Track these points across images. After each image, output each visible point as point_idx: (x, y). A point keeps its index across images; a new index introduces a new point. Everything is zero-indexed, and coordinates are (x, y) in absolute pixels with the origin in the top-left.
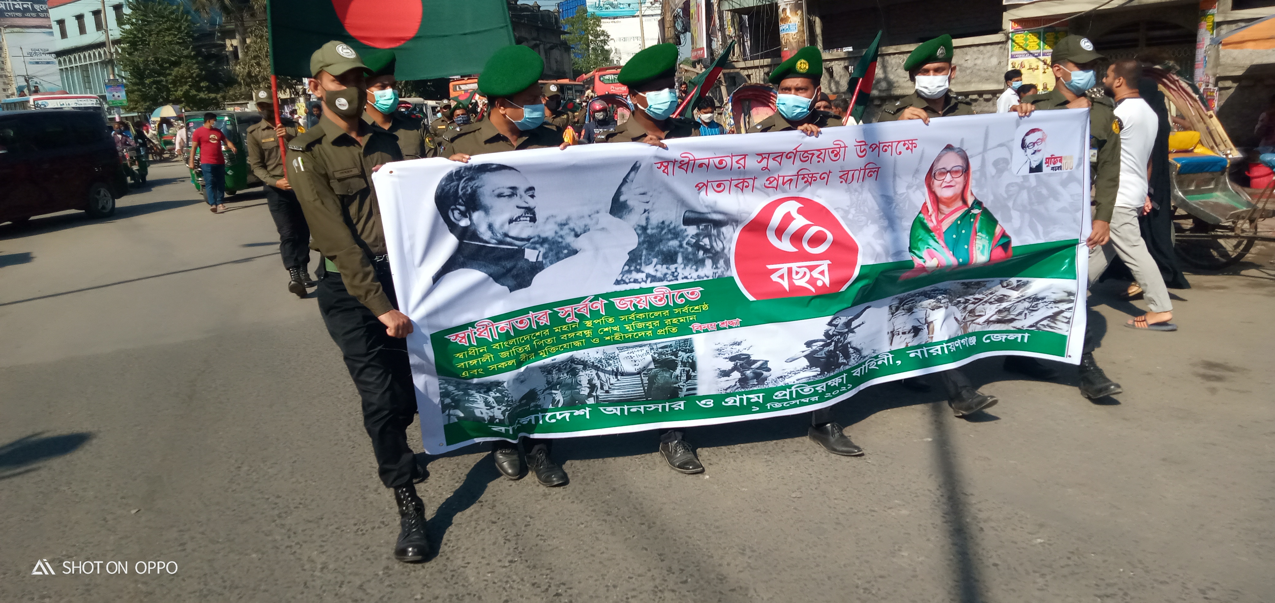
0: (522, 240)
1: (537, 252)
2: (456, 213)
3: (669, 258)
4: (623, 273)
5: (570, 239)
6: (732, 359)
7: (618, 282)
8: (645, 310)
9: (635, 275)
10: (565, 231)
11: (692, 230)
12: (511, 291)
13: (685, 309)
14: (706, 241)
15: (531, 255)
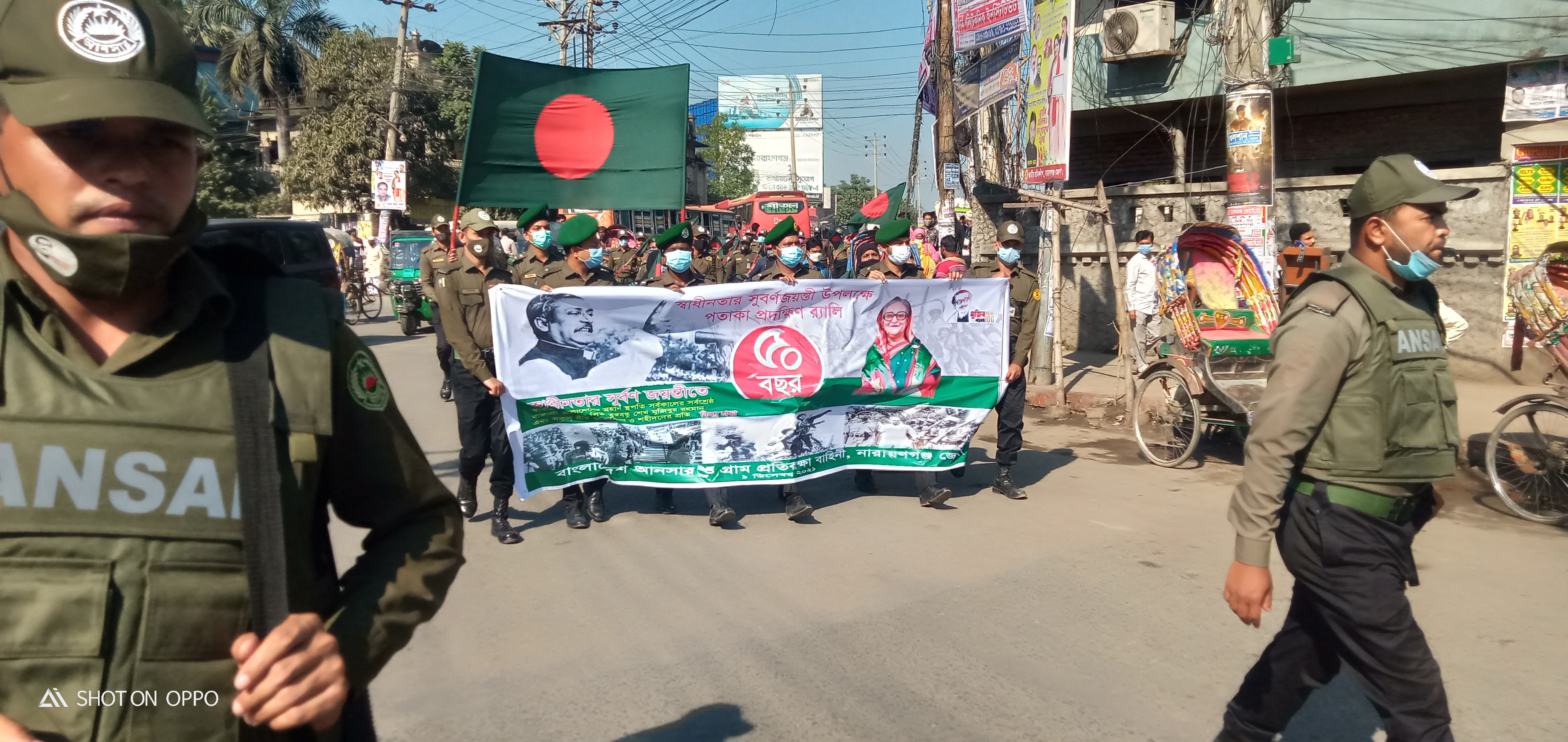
0: (583, 344)
1: (592, 353)
2: (540, 322)
3: (686, 366)
4: (652, 373)
5: (615, 345)
6: (727, 437)
7: (648, 379)
8: (666, 401)
9: (661, 375)
10: (612, 339)
11: (702, 347)
12: (573, 379)
13: (697, 401)
14: (712, 356)
15: (588, 355)
